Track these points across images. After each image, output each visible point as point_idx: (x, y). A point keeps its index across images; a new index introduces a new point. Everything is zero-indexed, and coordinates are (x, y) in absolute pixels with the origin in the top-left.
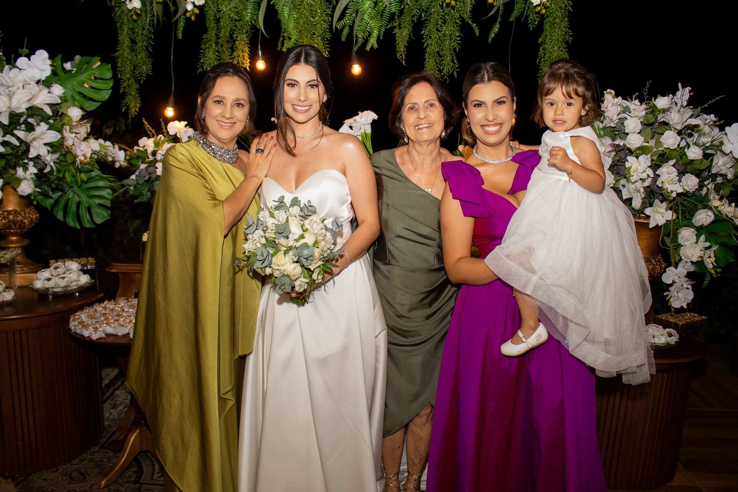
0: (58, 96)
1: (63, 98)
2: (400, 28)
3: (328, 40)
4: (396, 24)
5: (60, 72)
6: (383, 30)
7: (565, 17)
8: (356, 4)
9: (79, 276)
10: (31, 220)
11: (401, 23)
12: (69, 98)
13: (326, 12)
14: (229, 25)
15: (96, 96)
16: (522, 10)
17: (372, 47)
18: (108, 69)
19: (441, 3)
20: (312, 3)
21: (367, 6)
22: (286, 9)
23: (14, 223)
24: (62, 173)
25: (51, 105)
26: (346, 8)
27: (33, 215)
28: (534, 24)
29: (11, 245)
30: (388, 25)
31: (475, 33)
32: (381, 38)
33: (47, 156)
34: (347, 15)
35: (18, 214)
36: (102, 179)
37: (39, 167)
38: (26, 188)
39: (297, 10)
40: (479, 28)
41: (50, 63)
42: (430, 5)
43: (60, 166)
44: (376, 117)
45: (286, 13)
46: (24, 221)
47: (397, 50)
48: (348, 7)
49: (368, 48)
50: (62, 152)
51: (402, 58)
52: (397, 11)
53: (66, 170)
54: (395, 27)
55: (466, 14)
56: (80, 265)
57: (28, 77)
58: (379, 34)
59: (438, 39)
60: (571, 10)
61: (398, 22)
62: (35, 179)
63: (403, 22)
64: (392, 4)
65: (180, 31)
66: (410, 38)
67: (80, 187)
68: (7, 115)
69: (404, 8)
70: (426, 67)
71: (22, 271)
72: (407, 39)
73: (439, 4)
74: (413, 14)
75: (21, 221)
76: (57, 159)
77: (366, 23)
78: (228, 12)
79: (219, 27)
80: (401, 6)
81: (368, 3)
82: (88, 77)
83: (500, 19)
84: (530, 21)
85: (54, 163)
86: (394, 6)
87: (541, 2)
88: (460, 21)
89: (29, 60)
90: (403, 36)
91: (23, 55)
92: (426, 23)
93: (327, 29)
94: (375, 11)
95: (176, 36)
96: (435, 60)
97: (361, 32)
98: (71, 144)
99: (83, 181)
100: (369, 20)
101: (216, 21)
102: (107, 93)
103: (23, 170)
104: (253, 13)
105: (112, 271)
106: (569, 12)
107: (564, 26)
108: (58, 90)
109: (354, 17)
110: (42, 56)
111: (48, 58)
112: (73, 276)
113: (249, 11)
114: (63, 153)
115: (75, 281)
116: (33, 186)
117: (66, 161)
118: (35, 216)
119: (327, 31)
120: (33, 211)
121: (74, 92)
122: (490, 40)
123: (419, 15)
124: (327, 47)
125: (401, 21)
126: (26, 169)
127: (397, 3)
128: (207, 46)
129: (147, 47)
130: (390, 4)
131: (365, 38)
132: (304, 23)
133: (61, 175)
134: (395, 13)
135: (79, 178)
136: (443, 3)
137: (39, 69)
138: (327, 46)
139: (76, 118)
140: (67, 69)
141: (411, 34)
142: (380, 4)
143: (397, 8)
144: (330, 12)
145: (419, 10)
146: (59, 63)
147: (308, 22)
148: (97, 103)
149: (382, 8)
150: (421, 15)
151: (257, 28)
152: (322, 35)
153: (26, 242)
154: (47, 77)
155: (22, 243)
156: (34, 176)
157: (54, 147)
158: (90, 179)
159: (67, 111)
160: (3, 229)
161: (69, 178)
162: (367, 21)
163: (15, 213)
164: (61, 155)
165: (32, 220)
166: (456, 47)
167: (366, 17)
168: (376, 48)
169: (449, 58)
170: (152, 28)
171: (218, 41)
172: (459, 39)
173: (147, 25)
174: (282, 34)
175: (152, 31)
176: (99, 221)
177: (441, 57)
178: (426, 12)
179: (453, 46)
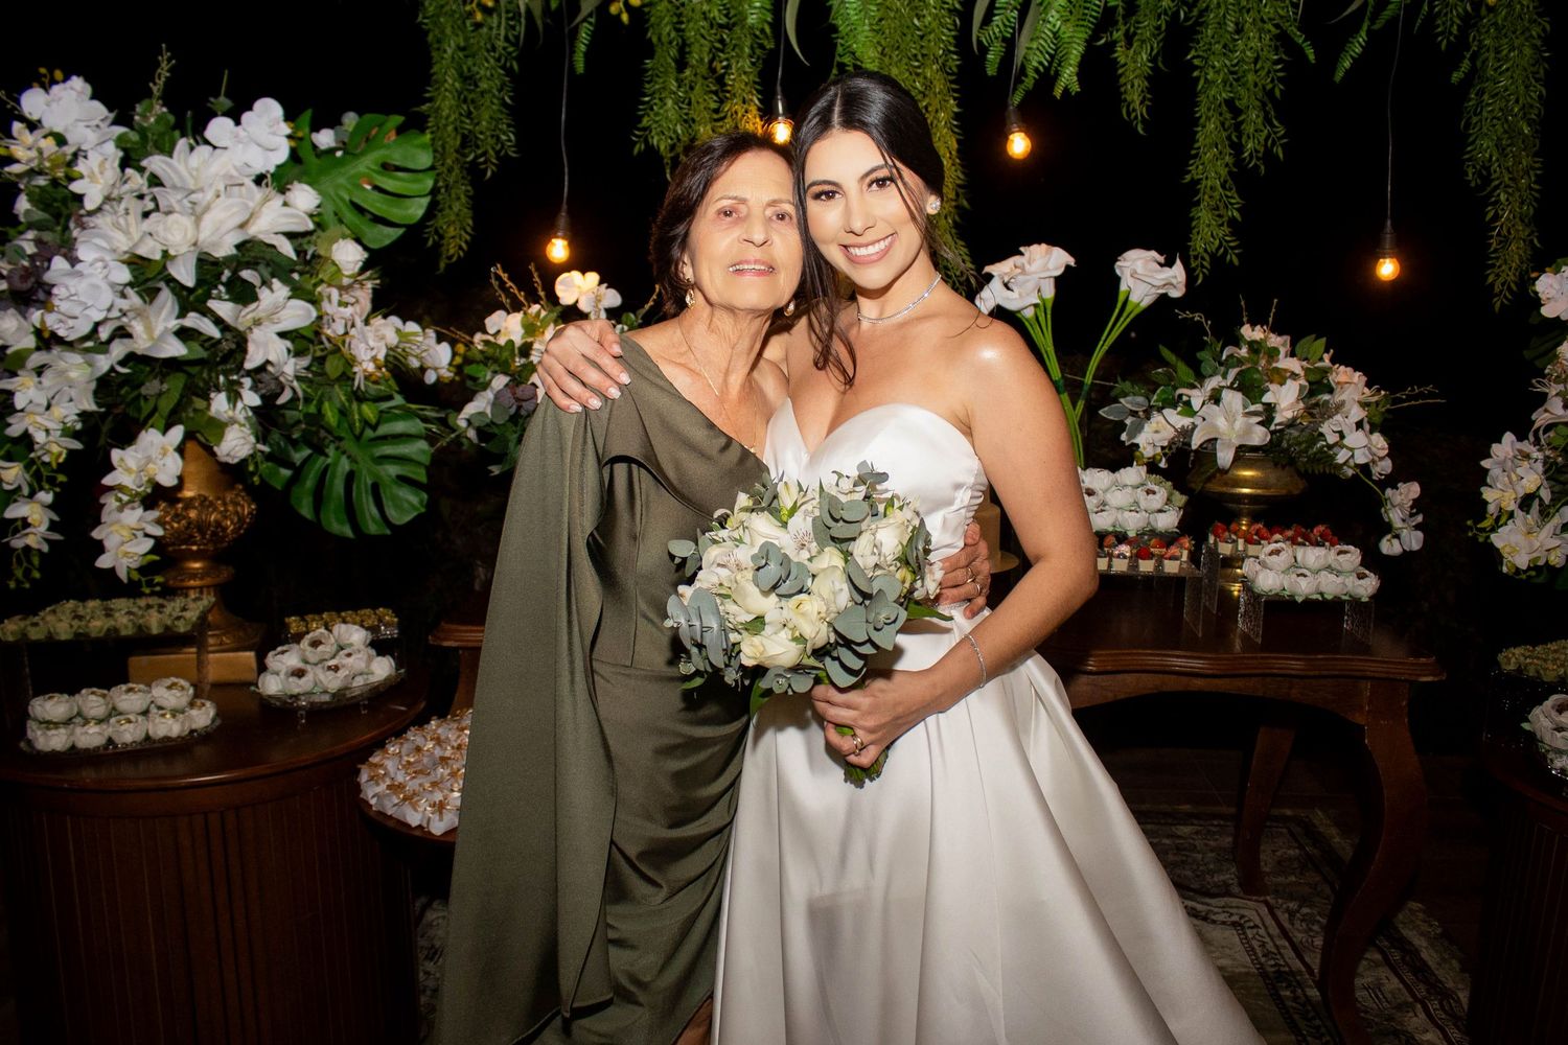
0: (306, 213)
1: (316, 219)
2: (1129, 44)
3: (954, 73)
4: (1119, 36)
5: (306, 153)
9: (370, 660)
10: (239, 519)
11: (1133, 32)
12: (329, 218)
13: (947, 3)
14: (707, 36)
15: (395, 212)
17: (1066, 91)
18: (423, 147)
23: (201, 527)
24: (315, 402)
25: (291, 236)
27: (243, 507)
29: (192, 583)
31: (1305, 56)
33: (286, 363)
34: (999, 12)
35: (209, 507)
36: (408, 414)
37: (263, 391)
38: (237, 444)
40: (1314, 46)
41: (288, 131)
43: (313, 388)
44: (1071, 261)
45: (850, 9)
46: (223, 524)
47: (1124, 97)
49: (1058, 92)
50: (315, 351)
51: (1136, 118)
53: (322, 395)
54: (1117, 43)
56: (369, 633)
57: (235, 167)
59: (1228, 70)
61: (1123, 29)
62: (254, 419)
63: (1137, 29)
65: (581, 54)
67: (358, 438)
68: (191, 262)
71: (221, 644)
74: (1159, 11)
75: (218, 524)
76: (307, 369)
78: (705, 6)
79: (687, 42)
82: (373, 167)
83: (1368, 21)
85: (298, 378)
89: (238, 123)
90: (1135, 64)
91: (219, 113)
93: (950, 45)
95: (572, 68)
96: (1222, 123)
97: (1038, 53)
98: (341, 331)
99: (366, 423)
100: (1059, 23)
101: (678, 26)
102: (421, 206)
103: (229, 400)
105: (446, 644)
108: (304, 198)
109: (1016, 18)
110: (267, 115)
111: (282, 119)
112: (356, 662)
114: (319, 354)
115: (361, 674)
116: (252, 439)
117: (323, 374)
118: (247, 508)
119: (950, 52)
120: (243, 498)
121: (341, 204)
122: (1339, 75)
123: (1172, 12)
124: (954, 91)
125: (1131, 28)
126: (234, 396)
128: (656, 87)
131: (1041, 69)
132: (895, 30)
133: (312, 409)
134: (1113, 7)
135: (357, 417)
137: (260, 146)
138: (954, 86)
139: (352, 266)
140: (323, 147)
141: (1156, 59)
144: (957, 6)
146: (307, 130)
147: (905, 31)
148: (396, 229)
150: (1175, 13)
151: (784, 37)
152: (940, 62)
153: (226, 573)
154: (279, 166)
155: (218, 576)
156: (250, 414)
157: (300, 341)
158: (384, 417)
159: (329, 249)
160: (173, 544)
161: (331, 416)
162: (1054, 26)
163: (201, 504)
164: (315, 359)
165: (241, 519)
166: (1273, 88)
167: (1052, 16)
168: (1077, 92)
169: (1258, 116)
170: (512, 44)
171: (682, 76)
172: (1279, 67)
173: (502, 38)
174: (837, 59)
175: (514, 55)
176: (400, 518)
177: (1240, 115)
178: (1191, 6)
179: (1265, 86)
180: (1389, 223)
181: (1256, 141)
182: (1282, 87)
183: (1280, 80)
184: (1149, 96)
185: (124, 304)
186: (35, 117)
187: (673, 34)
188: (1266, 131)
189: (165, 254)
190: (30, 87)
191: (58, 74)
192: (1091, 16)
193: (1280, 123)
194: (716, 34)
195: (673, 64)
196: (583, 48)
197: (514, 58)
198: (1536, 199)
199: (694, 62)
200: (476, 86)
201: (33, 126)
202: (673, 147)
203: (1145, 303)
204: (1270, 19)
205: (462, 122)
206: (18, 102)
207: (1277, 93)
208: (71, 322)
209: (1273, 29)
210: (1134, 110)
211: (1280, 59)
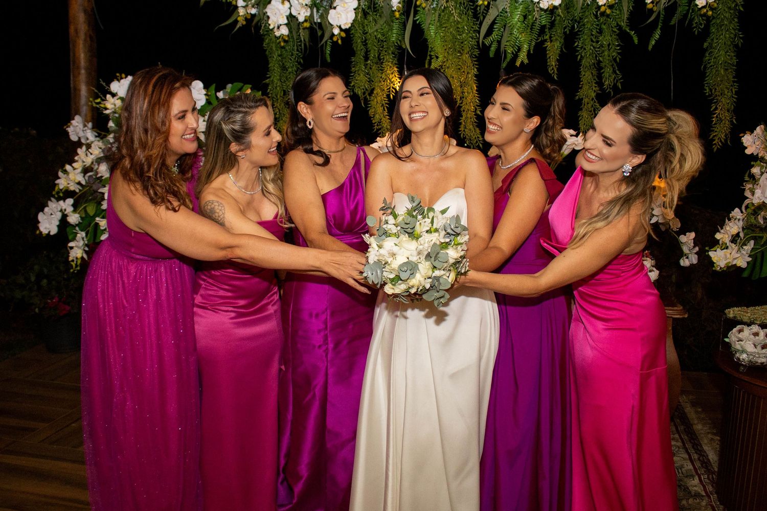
2: (551, 41)
3: (476, 57)
4: (547, 37)
6: (533, 44)
7: (735, 17)
8: (504, 18)
11: (552, 36)
13: (473, 28)
16: (685, 12)
17: (522, 62)
19: (595, 13)
20: (459, 20)
21: (516, 20)
22: (432, 28)
26: (494, 23)
28: (699, 28)
30: (539, 39)
31: (633, 41)
32: (532, 52)
34: (496, 30)
39: (443, 29)
40: (638, 36)
41: (205, 93)
42: (583, 15)
45: (432, 32)
47: (548, 64)
48: (496, 22)
49: (518, 64)
51: (554, 72)
52: (548, 23)
54: (546, 41)
55: (623, 22)
58: (530, 48)
59: (593, 51)
60: (742, 9)
61: (549, 35)
63: (554, 34)
64: (542, 16)
65: (328, 55)
66: (562, 51)
69: (555, 20)
70: (582, 81)
72: (558, 52)
73: (593, 14)
74: (564, 26)
77: (515, 38)
78: (375, 33)
80: (552, 17)
81: (518, 17)
83: (661, 24)
84: (694, 25)
86: (545, 19)
87: (707, 4)
88: (618, 29)
90: (554, 49)
92: (579, 35)
93: (475, 45)
94: (524, 25)
96: (592, 73)
97: (510, 47)
100: (518, 34)
101: (364, 43)
104: (399, 33)
106: (740, 11)
107: (733, 28)
109: (502, 32)
110: (197, 86)
111: (203, 88)
113: (395, 31)
119: (474, 48)
122: (650, 47)
124: (476, 65)
125: (551, 34)
127: (547, 15)
130: (540, 16)
131: (515, 53)
134: (545, 25)
136: (597, 12)
138: (475, 63)
141: (563, 47)
142: (530, 17)
143: (548, 21)
144: (477, 29)
145: (571, 21)
146: (213, 92)
147: (455, 40)
149: (531, 21)
150: (573, 27)
151: (402, 48)
152: (470, 53)
154: (203, 106)
162: (516, 35)
166: (616, 57)
167: (515, 32)
168: (527, 63)
169: (610, 70)
170: (300, 53)
171: (367, 63)
172: (618, 48)
173: (295, 50)
174: (429, 53)
175: (301, 56)
177: (602, 69)
178: (579, 23)
179: (613, 56)
181: (609, 81)
182: (620, 57)
183: (619, 53)
186: (115, 92)
187: (362, 47)
188: (614, 76)
190: (113, 81)
191: (123, 76)
193: (619, 73)
194: (380, 45)
195: (363, 59)
196: (328, 52)
197: (301, 58)
198: (734, 102)
199: (372, 58)
200: (287, 70)
201: (114, 95)
202: (364, 93)
204: (615, 27)
205: (282, 85)
206: (109, 87)
207: (618, 60)
209: (617, 31)
210: (553, 69)
211: (619, 44)
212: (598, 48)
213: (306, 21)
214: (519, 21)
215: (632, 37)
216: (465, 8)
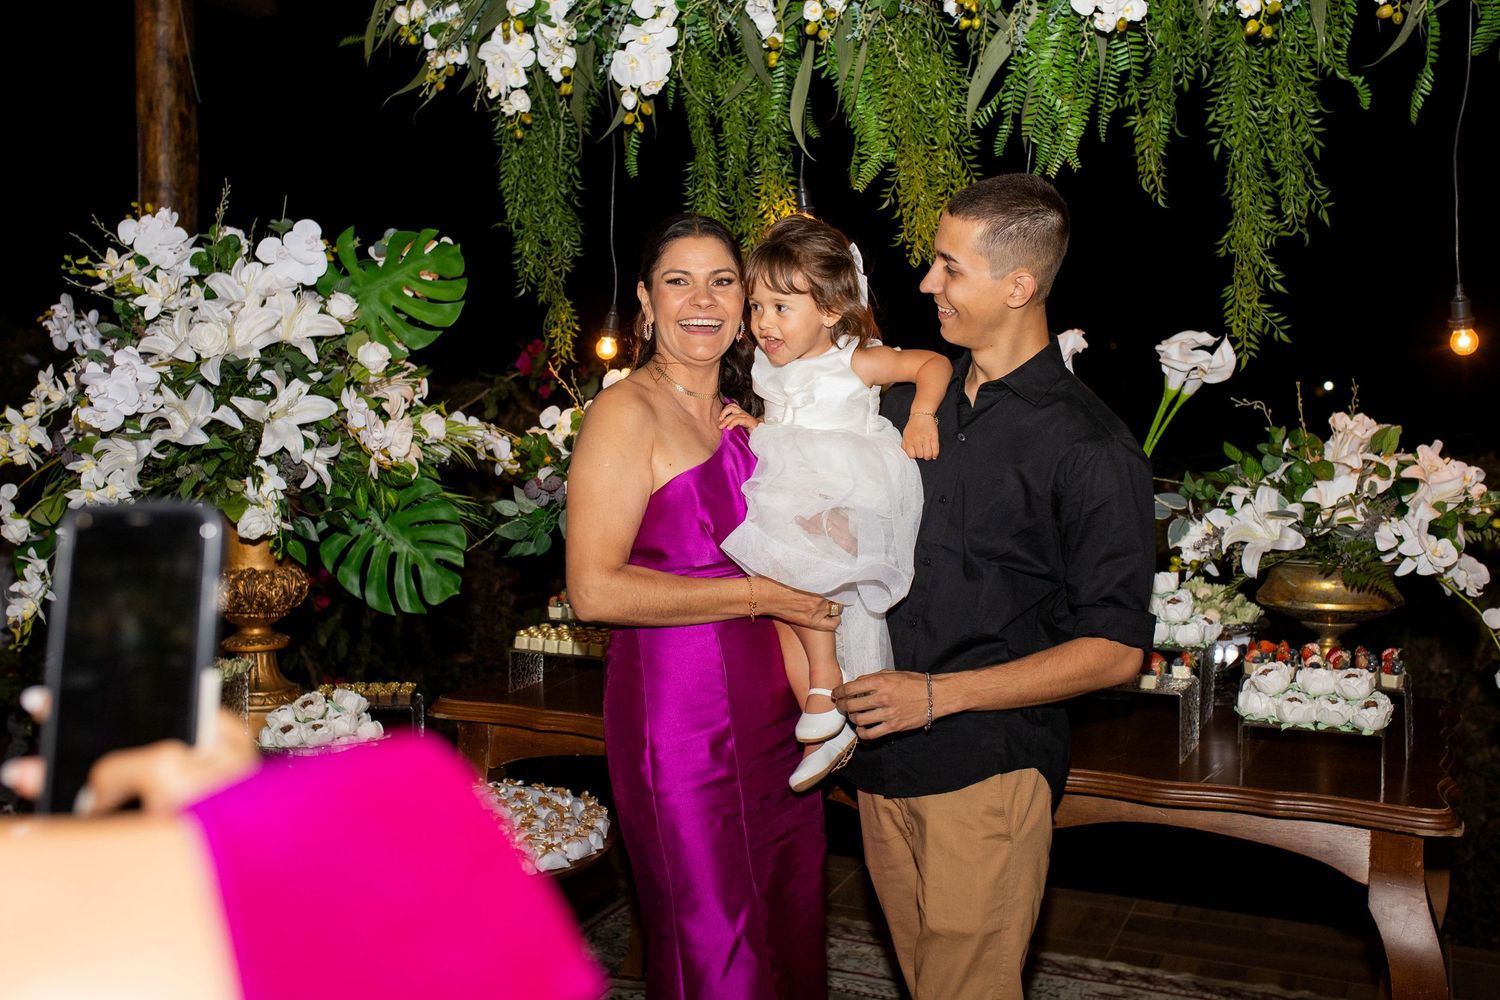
0: (340, 320)
1: (350, 325)
2: (1144, 113)
4: (1135, 101)
5: (352, 266)
9: (361, 723)
10: (285, 592)
11: (1146, 98)
12: (373, 322)
13: (958, 84)
14: (745, 134)
15: (432, 317)
17: (1064, 167)
18: (455, 256)
21: (1047, 61)
23: (248, 598)
25: (320, 340)
26: (1002, 72)
27: (291, 581)
29: (246, 648)
31: (1358, 101)
33: (305, 452)
35: (256, 579)
36: (445, 503)
37: (289, 476)
38: (256, 522)
40: (1372, 88)
41: (325, 247)
42: (1222, 44)
43: (346, 474)
46: (268, 595)
47: (1140, 169)
48: (1009, 68)
49: (1053, 171)
51: (1155, 189)
52: (1134, 66)
54: (1131, 110)
57: (279, 281)
61: (1137, 95)
62: (284, 501)
63: (1150, 95)
64: (1117, 49)
65: (633, 159)
66: (1172, 135)
68: (217, 363)
69: (1151, 58)
71: (263, 705)
72: (1164, 138)
74: (1176, 71)
75: (263, 596)
77: (1048, 106)
79: (722, 145)
80: (1145, 52)
82: (413, 275)
83: (1434, 55)
85: (327, 467)
86: (1127, 55)
88: (1314, 73)
89: (282, 242)
90: (1153, 130)
91: (281, 233)
92: (1219, 94)
98: (362, 424)
99: (392, 508)
100: (1054, 97)
102: (454, 309)
108: (343, 305)
109: (1024, 93)
110: (308, 230)
111: (319, 236)
112: (345, 724)
113: (777, 98)
114: (345, 444)
115: (348, 735)
116: (276, 518)
118: (296, 584)
120: (293, 573)
121: (383, 310)
123: (1196, 71)
125: (1143, 94)
126: (259, 482)
127: (1132, 47)
128: (697, 191)
129: (567, 198)
132: (906, 117)
133: (348, 496)
134: (1128, 73)
135: (383, 502)
137: (301, 262)
139: (376, 366)
141: (1174, 125)
143: (1133, 59)
145: (1194, 57)
146: (353, 245)
148: (433, 333)
150: (1198, 72)
153: (278, 641)
154: (319, 278)
155: (268, 643)
156: (278, 497)
157: (321, 432)
159: (356, 352)
160: (227, 612)
161: (362, 501)
162: (1050, 101)
163: (250, 576)
165: (287, 593)
166: (1312, 145)
167: (1047, 91)
168: (1076, 167)
169: (1297, 178)
172: (1317, 122)
176: (435, 599)
177: (1278, 178)
178: (1213, 63)
179: (1303, 144)
180: (1459, 288)
181: (1298, 206)
182: (1321, 143)
183: (1317, 135)
184: (1163, 167)
185: (159, 399)
186: (126, 243)
188: (1308, 194)
189: (198, 357)
190: (125, 218)
191: (148, 207)
192: (1111, 81)
193: (1322, 185)
196: (633, 152)
199: (731, 163)
201: (122, 250)
203: (1189, 390)
204: (1308, 67)
206: (115, 231)
207: (1317, 151)
208: (103, 416)
209: (1313, 77)
210: (1152, 181)
211: (1320, 111)
212: (1266, 124)
213: (567, 80)
214: (1054, 65)
215: (1356, 92)
216: (936, 37)
